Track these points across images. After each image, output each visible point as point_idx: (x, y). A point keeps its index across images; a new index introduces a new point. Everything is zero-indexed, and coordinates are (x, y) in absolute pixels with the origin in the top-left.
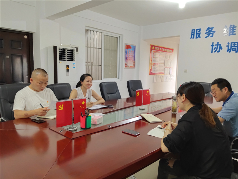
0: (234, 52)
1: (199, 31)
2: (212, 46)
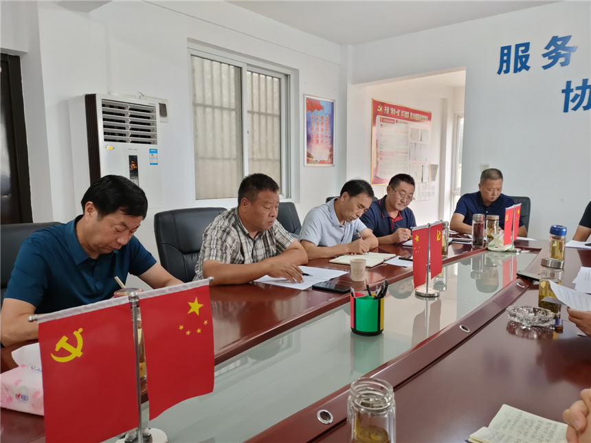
1: (523, 51)
2: (567, 91)
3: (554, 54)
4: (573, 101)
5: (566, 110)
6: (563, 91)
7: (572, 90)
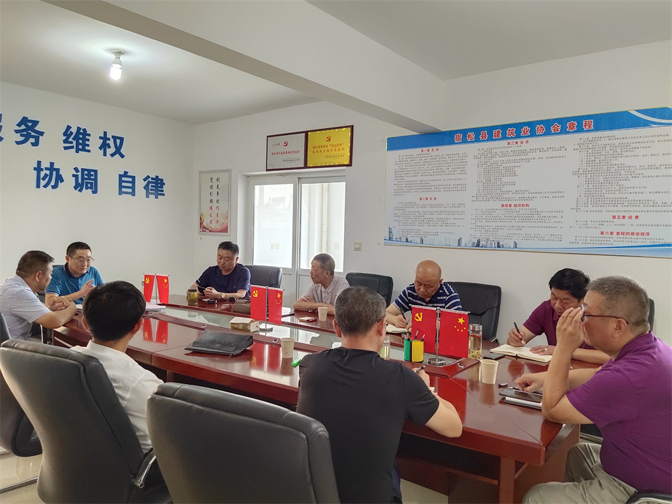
0: (90, 191)
2: (38, 169)
3: (25, 133)
4: (44, 179)
5: (38, 186)
6: (35, 169)
7: (42, 170)
